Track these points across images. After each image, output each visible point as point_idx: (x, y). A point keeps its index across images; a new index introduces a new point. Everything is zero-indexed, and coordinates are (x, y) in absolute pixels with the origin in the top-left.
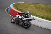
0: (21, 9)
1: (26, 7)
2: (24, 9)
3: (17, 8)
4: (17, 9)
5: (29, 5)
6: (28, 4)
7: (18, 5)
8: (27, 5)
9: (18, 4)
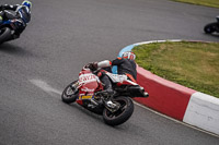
0: (165, 67)
1: (189, 62)
2: (179, 70)
3: (147, 65)
4: (149, 70)
5: (201, 51)
6: (198, 46)
7: (155, 53)
8: (193, 51)
9: (155, 47)
